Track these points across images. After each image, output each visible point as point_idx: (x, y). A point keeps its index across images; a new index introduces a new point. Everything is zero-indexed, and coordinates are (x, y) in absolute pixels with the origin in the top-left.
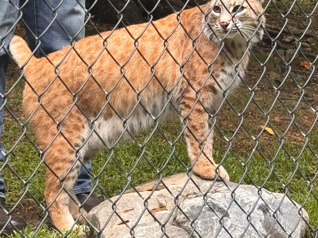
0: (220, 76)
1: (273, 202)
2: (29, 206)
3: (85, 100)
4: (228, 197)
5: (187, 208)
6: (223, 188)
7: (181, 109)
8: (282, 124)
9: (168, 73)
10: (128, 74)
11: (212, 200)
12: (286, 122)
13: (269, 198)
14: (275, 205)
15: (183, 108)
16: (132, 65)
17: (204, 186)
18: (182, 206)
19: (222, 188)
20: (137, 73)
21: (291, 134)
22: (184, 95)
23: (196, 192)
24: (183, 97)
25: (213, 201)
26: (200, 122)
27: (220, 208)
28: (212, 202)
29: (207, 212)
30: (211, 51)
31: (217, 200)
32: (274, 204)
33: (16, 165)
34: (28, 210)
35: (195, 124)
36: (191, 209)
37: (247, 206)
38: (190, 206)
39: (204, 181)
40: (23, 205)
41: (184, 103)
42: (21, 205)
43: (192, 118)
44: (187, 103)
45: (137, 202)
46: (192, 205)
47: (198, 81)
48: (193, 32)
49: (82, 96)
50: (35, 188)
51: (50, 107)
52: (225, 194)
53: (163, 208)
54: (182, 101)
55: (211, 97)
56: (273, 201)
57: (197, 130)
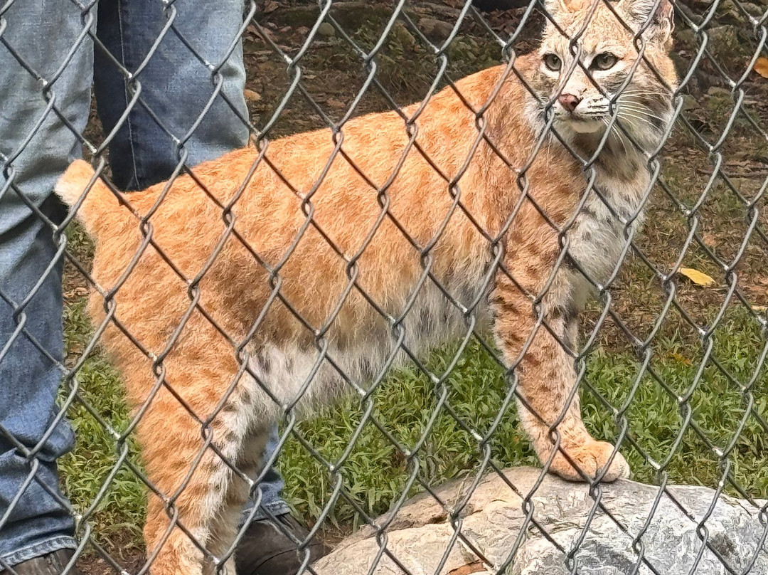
0: (581, 226)
1: (742, 525)
2: (125, 542)
3: (251, 302)
4: (632, 523)
5: (534, 563)
6: (619, 500)
7: (495, 316)
8: (722, 253)
9: (455, 228)
10: (358, 240)
11: (594, 535)
12: (733, 246)
13: (731, 515)
14: (748, 531)
15: (500, 312)
16: (367, 217)
17: (570, 499)
18: (523, 558)
19: (615, 502)
20: (379, 238)
21: (748, 282)
22: (497, 279)
23: (553, 517)
24: (494, 284)
25: (598, 539)
26: (544, 344)
27: (615, 556)
28: (594, 542)
29: (584, 568)
30: (550, 163)
31: (606, 535)
32: (744, 529)
33: (83, 427)
34: (124, 551)
35: (532, 350)
36: (546, 564)
37: (682, 543)
38: (542, 556)
39: (571, 486)
40: (111, 537)
41: (500, 300)
42: (107, 539)
43: (522, 335)
44: (507, 301)
45: (410, 557)
46: (545, 554)
47: (528, 243)
48: (505, 120)
49: (242, 292)
50: (136, 492)
51: (164, 317)
52: (625, 516)
53: (475, 566)
54: (493, 295)
55: (566, 281)
56: (741, 521)
57: (537, 364)
